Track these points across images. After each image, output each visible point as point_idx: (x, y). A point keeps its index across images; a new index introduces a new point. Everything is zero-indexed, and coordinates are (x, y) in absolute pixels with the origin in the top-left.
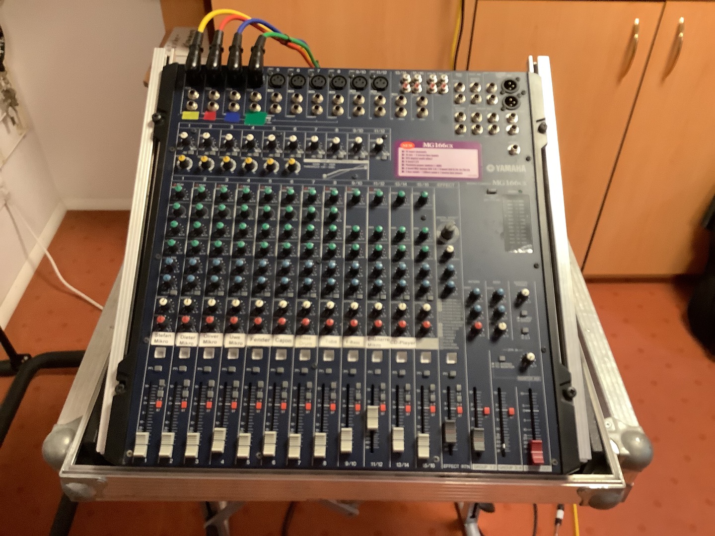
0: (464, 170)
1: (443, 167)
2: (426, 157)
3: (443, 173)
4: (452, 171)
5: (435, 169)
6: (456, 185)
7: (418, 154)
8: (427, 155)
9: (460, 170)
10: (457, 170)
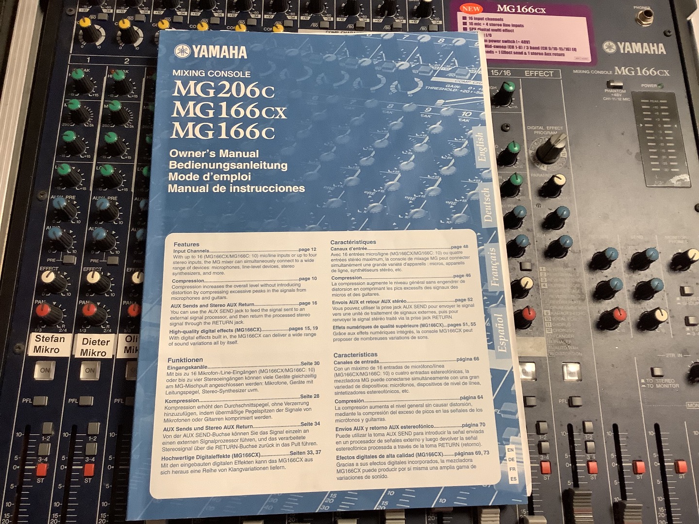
0: (568, 49)
1: (532, 45)
2: (503, 28)
3: (532, 54)
4: (548, 51)
5: (520, 47)
6: (556, 74)
7: (489, 22)
8: (505, 25)
9: (561, 49)
10: (555, 49)
